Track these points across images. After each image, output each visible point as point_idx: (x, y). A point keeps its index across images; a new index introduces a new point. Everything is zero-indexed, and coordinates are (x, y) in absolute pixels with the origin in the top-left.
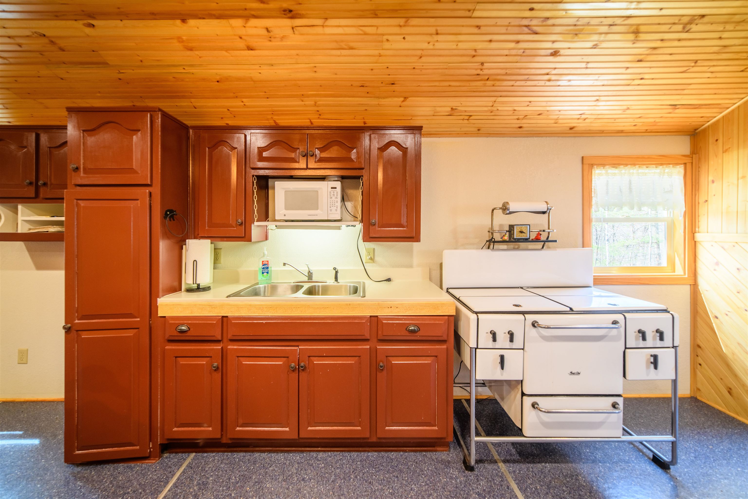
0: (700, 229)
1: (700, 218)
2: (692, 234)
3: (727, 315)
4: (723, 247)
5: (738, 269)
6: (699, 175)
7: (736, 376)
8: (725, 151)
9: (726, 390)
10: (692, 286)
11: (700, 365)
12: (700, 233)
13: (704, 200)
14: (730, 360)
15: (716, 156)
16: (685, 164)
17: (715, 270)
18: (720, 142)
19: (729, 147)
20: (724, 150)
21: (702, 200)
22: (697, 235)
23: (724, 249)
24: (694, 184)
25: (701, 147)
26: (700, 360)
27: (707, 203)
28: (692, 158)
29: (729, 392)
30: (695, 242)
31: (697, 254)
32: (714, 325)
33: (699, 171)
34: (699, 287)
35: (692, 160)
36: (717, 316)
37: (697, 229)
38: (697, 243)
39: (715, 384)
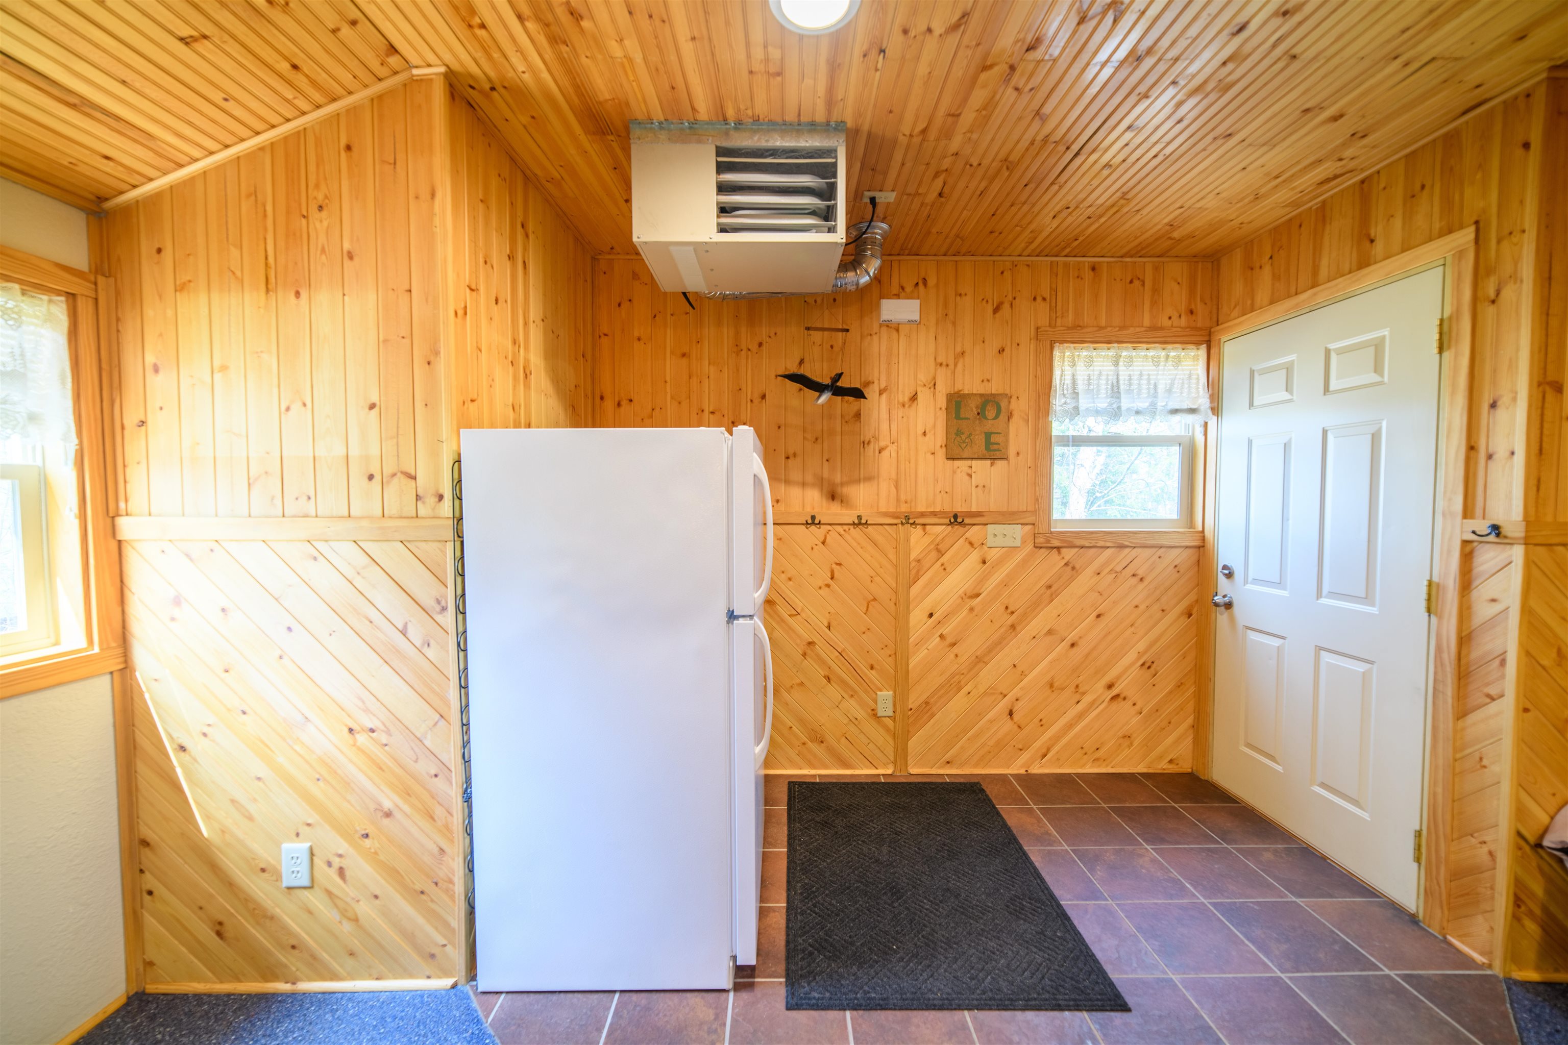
0: (129, 504)
1: (128, 471)
2: (109, 520)
3: (205, 735)
4: (187, 555)
5: (223, 610)
6: (118, 343)
7: (230, 885)
8: (180, 288)
9: (209, 931)
10: (116, 675)
11: (150, 893)
12: (131, 515)
13: (136, 421)
14: (218, 853)
15: (160, 297)
16: (71, 297)
17: (173, 619)
18: (168, 254)
19: (189, 278)
20: (178, 283)
21: (131, 418)
22: (123, 523)
23: (191, 559)
24: (104, 366)
25: (119, 260)
26: (150, 882)
27: (143, 428)
28: (96, 284)
29: (219, 934)
30: (120, 542)
31: (126, 580)
32: (179, 771)
33: (118, 331)
34: (138, 674)
35: (96, 291)
36: (184, 744)
37: (122, 505)
38: (124, 545)
39: (186, 929)
